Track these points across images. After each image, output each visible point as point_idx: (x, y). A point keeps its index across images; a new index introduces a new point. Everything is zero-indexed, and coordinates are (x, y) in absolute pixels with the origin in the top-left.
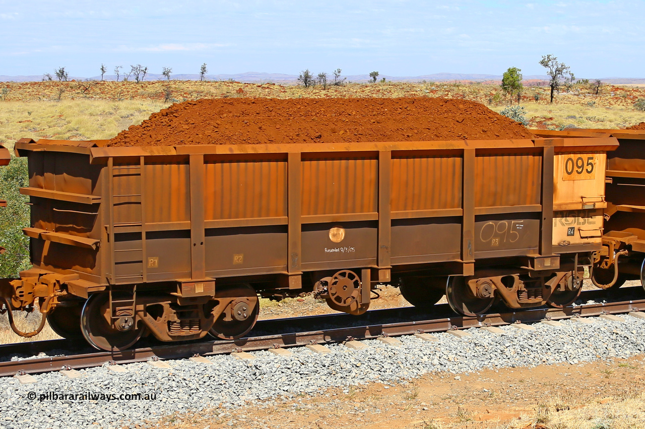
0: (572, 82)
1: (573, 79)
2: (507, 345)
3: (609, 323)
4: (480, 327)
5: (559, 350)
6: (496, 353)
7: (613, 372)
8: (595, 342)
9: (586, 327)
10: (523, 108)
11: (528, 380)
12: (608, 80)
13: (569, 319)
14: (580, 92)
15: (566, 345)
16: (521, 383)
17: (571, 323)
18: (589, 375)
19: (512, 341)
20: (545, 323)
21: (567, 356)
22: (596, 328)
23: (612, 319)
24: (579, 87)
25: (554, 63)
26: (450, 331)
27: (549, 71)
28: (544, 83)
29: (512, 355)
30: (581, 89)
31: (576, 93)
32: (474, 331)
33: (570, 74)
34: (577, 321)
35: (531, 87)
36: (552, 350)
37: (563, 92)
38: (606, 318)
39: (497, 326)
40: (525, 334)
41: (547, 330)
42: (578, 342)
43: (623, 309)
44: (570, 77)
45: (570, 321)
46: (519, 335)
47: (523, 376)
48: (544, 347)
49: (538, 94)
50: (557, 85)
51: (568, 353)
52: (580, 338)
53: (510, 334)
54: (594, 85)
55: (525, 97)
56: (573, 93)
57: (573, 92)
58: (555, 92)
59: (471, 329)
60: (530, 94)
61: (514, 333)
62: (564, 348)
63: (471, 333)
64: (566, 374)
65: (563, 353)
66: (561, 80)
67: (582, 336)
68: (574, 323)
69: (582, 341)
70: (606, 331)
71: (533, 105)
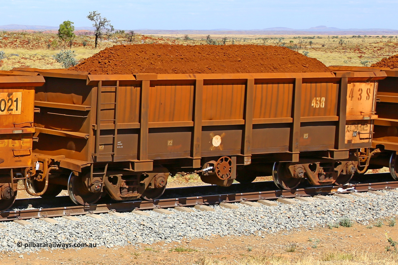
0: (112, 33)
1: (112, 30)
2: (59, 232)
3: (138, 217)
4: (38, 218)
5: (99, 236)
6: (51, 238)
7: (140, 254)
8: (127, 231)
9: (120, 220)
10: (73, 52)
11: (75, 259)
12: (139, 31)
13: (107, 213)
14: (118, 40)
15: (104, 233)
16: (70, 261)
17: (108, 216)
18: (122, 257)
19: (64, 229)
20: (89, 216)
21: (105, 241)
22: (128, 221)
23: (140, 214)
24: (117, 36)
25: (98, 18)
26: (16, 220)
27: (94, 24)
28: (90, 33)
29: (63, 240)
30: (119, 38)
31: (115, 41)
32: (34, 221)
33: (110, 26)
34: (113, 215)
35: (80, 36)
36: (94, 236)
37: (104, 40)
38: (136, 213)
39: (52, 217)
40: (73, 224)
41: (90, 221)
42: (114, 231)
43: (149, 206)
44: (110, 28)
45: (108, 214)
46: (69, 225)
47: (71, 256)
48: (88, 234)
49: (86, 41)
50: (100, 34)
51: (106, 239)
52: (115, 228)
53: (62, 224)
54: (128, 34)
55: (75, 43)
56: (112, 41)
57: (112, 39)
58: (99, 40)
59: (32, 219)
60: (80, 41)
61: (65, 223)
62: (103, 235)
63: (32, 223)
64: (104, 255)
65: (102, 239)
66: (103, 31)
67: (117, 226)
68: (111, 216)
69: (117, 230)
70: (135, 223)
71: (81, 49)
